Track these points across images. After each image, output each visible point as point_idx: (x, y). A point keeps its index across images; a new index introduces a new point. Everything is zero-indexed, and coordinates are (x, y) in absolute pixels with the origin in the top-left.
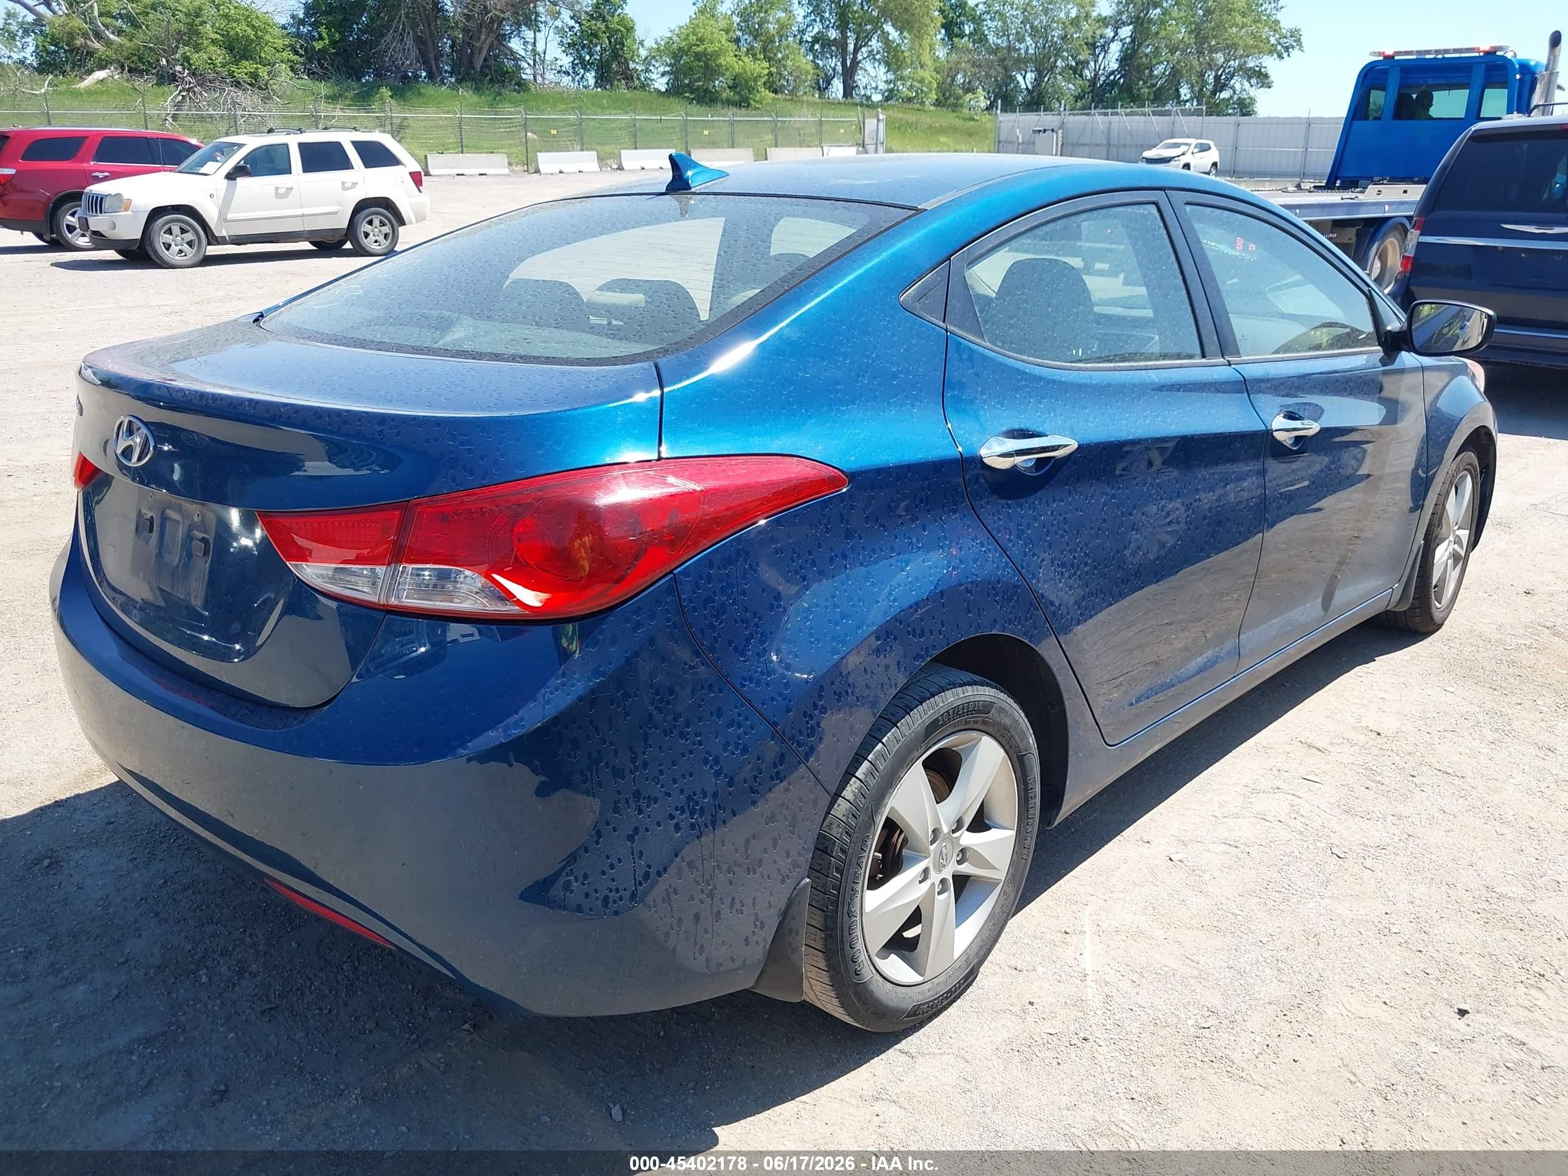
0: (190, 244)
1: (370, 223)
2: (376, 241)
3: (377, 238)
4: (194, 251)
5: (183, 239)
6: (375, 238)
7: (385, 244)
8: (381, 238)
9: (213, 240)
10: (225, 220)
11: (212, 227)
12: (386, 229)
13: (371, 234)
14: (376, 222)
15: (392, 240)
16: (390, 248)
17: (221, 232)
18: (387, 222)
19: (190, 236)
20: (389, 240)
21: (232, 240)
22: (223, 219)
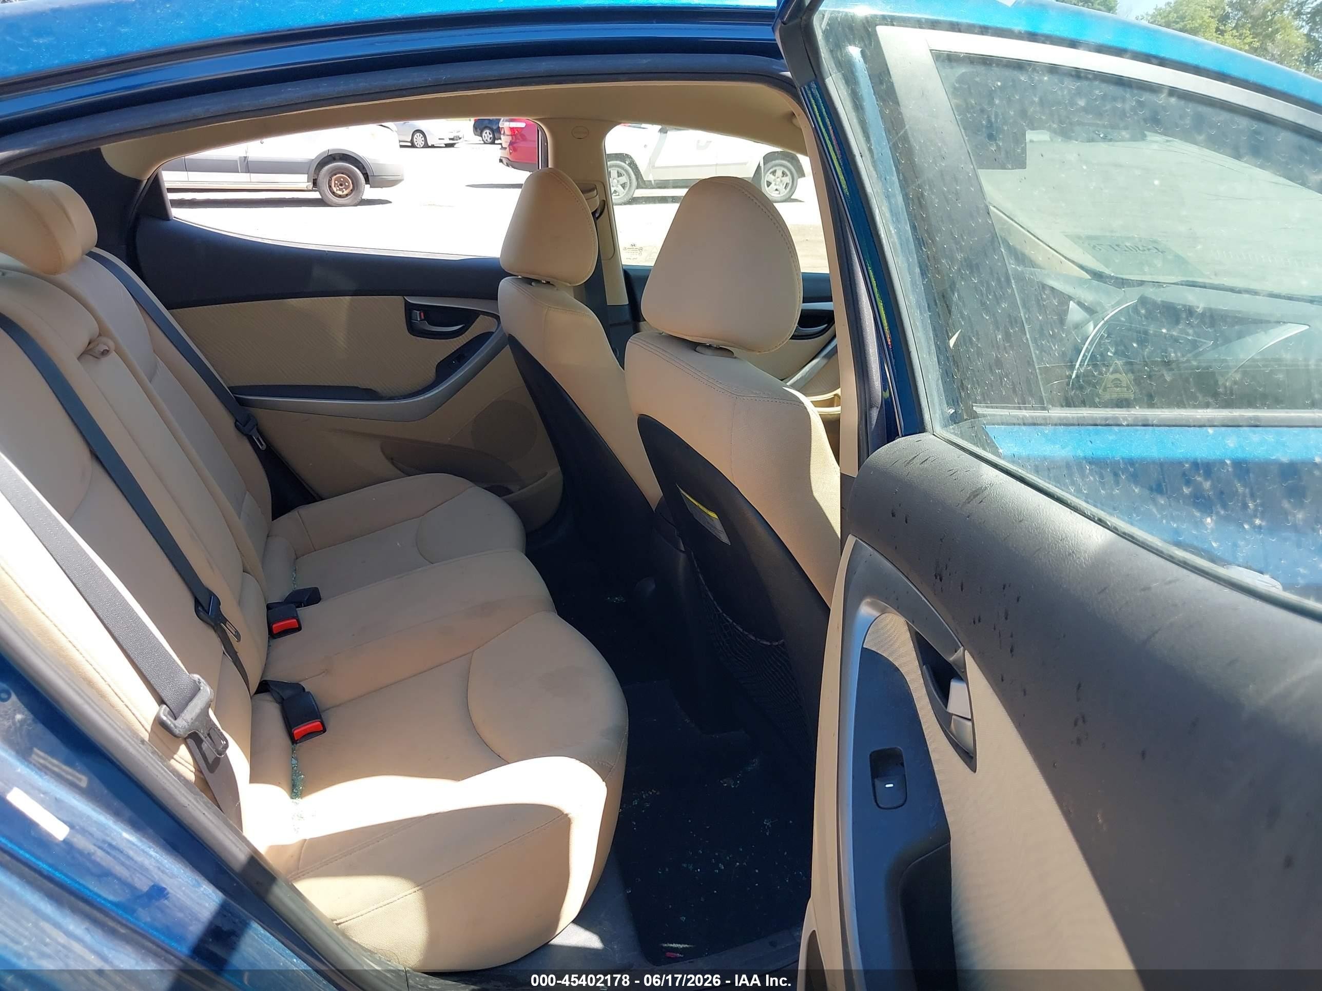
0: (623, 186)
1: (774, 173)
2: (776, 190)
3: (777, 187)
4: (625, 192)
5: (618, 181)
6: (775, 187)
7: (784, 192)
8: (781, 187)
9: (642, 183)
10: (653, 167)
11: (642, 173)
12: (787, 179)
13: (773, 183)
14: (779, 173)
15: (791, 188)
16: (787, 197)
17: (648, 176)
18: (788, 173)
19: (624, 179)
20: (788, 189)
21: (657, 184)
22: (651, 165)
